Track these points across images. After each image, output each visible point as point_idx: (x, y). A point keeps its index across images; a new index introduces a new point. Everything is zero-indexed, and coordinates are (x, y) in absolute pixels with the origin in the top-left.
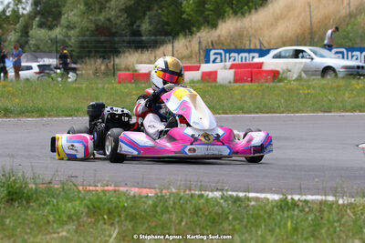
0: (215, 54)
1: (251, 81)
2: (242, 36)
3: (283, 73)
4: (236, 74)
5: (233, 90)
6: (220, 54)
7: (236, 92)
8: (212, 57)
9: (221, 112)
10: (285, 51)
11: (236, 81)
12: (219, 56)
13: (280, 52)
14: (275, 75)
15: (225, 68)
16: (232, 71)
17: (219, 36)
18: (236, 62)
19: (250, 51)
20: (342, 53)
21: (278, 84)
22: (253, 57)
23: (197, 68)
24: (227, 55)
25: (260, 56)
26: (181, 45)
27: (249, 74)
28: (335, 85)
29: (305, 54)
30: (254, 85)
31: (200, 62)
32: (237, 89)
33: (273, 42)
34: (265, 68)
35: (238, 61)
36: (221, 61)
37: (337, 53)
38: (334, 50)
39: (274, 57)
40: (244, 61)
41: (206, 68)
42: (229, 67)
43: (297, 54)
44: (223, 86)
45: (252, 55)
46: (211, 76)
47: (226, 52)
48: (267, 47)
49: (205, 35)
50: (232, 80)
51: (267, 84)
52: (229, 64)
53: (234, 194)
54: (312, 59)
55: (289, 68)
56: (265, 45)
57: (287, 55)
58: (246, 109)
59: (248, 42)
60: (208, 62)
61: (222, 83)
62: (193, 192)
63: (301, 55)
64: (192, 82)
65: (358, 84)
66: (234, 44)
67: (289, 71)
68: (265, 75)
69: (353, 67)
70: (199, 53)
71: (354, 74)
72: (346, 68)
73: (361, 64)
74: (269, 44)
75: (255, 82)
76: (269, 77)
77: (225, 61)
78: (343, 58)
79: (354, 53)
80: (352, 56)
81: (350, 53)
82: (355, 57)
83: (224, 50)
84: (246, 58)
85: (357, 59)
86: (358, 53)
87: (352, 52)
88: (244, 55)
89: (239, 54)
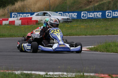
0: (14, 14)
1: (28, 24)
2: (24, 8)
3: (40, 21)
5: (21, 28)
6: (16, 14)
8: (13, 16)
9: (17, 36)
10: (40, 13)
12: (15, 15)
13: (38, 13)
14: (37, 22)
15: (17, 20)
16: (21, 21)
17: (15, 8)
18: (22, 17)
19: (27, 13)
20: (61, 14)
21: (38, 25)
22: (28, 16)
23: (7, 20)
24: (19, 15)
25: (31, 15)
26: (1, 11)
27: (27, 22)
29: (48, 14)
30: (29, 26)
31: (8, 17)
33: (35, 10)
34: (33, 19)
35: (23, 17)
36: (16, 17)
37: (59, 14)
38: (58, 13)
39: (36, 15)
40: (25, 17)
41: (11, 19)
43: (44, 14)
45: (28, 14)
46: (13, 23)
48: (34, 12)
49: (10, 7)
50: (21, 24)
51: (34, 26)
52: (19, 18)
54: (50, 16)
56: (33, 11)
57: (41, 14)
59: (26, 10)
61: (17, 25)
62: (9, 72)
63: (46, 14)
64: (5, 25)
65: (68, 25)
66: (21, 11)
67: (42, 20)
68: (33, 22)
69: (66, 19)
70: (8, 14)
71: (66, 21)
72: (63, 19)
73: (68, 18)
74: (34, 10)
75: (29, 25)
76: (35, 23)
77: (18, 17)
78: (62, 15)
79: (66, 14)
80: (65, 15)
81: (64, 14)
82: (66, 15)
83: (17, 13)
84: (25, 16)
85: (67, 16)
86: (67, 14)
87: (65, 13)
88: (25, 15)
89: (23, 14)
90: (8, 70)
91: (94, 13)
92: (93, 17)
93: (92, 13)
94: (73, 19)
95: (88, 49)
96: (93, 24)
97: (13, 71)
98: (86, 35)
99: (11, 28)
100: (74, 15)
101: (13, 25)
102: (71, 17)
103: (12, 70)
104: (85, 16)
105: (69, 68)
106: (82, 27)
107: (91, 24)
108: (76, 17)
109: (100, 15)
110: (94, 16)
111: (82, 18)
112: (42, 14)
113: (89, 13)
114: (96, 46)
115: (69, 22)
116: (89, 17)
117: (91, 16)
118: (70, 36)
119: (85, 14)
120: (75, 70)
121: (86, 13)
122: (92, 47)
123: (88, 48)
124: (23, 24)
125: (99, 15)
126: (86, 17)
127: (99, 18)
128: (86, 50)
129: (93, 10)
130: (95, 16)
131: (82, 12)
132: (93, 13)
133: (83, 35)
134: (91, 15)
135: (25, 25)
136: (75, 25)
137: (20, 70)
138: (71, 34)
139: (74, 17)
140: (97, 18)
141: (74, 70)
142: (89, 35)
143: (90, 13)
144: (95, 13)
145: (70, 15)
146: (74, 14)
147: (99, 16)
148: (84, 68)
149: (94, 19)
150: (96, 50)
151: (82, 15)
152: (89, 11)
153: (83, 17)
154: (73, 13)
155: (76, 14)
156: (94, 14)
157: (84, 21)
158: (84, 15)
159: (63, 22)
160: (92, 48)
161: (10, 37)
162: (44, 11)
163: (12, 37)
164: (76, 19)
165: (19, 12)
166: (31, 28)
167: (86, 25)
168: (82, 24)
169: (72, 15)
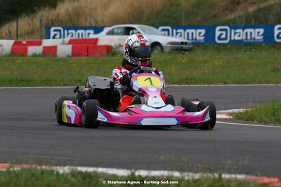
0: (55, 30)
1: (87, 55)
3: (116, 48)
4: (73, 49)
5: (72, 63)
6: (60, 31)
7: (74, 65)
8: (52, 34)
9: (62, 84)
10: (117, 28)
11: (73, 55)
12: (58, 33)
13: (113, 29)
14: (109, 49)
15: (64, 43)
17: (58, 14)
18: (74, 38)
19: (85, 28)
20: (168, 30)
21: (112, 58)
22: (89, 34)
23: (40, 44)
24: (66, 31)
25: (96, 33)
26: (24, 22)
27: (84, 49)
28: (162, 59)
29: (135, 31)
30: (90, 59)
31: (41, 39)
32: (75, 63)
34: (100, 43)
35: (75, 37)
36: (60, 37)
37: (163, 30)
38: (161, 28)
39: (108, 34)
40: (80, 37)
41: (47, 43)
42: (67, 42)
43: (127, 31)
44: (63, 60)
45: (88, 31)
46: (51, 51)
49: (46, 14)
50: (70, 54)
51: (102, 58)
52: (67, 39)
53: (83, 169)
55: (122, 43)
56: (100, 23)
57: (119, 31)
59: (84, 21)
60: (48, 37)
61: (62, 56)
62: (44, 167)
63: (131, 32)
64: (35, 55)
65: (183, 58)
66: (72, 22)
67: (121, 46)
68: (100, 49)
69: (178, 43)
70: (41, 29)
71: (179, 49)
72: (171, 43)
73: (185, 41)
74: (103, 22)
75: (91, 56)
76: (104, 52)
77: (64, 37)
78: (169, 35)
79: (179, 31)
80: (177, 33)
81: (174, 31)
82: (179, 34)
83: (62, 27)
84: (82, 34)
85: (181, 36)
86: (182, 31)
87: (176, 30)
88: (80, 32)
89: (76, 31)
90: (41, 164)
91: (246, 30)
92: (242, 40)
93: (240, 31)
94: (196, 44)
95: (231, 117)
96: (244, 56)
97: (54, 165)
98: (226, 83)
99: (47, 64)
100: (199, 34)
101: (53, 56)
102: (190, 38)
103: (51, 165)
104: (223, 36)
105: (186, 160)
106: (216, 62)
107: (237, 56)
108: (203, 38)
109: (260, 34)
110: (244, 38)
111: (218, 41)
112: (123, 30)
113: (233, 31)
114: (249, 110)
115: (186, 50)
116: (232, 38)
117: (239, 36)
118: (187, 83)
119: (224, 32)
120: (200, 165)
121: (226, 30)
122: (241, 110)
123: (230, 114)
124: (75, 53)
125: (257, 34)
126: (226, 39)
127: (258, 42)
128: (226, 119)
129: (243, 24)
130: (249, 37)
131: (218, 28)
132: (243, 30)
133: (219, 82)
134: (238, 34)
135: (80, 58)
136: (201, 59)
137: (70, 165)
138: (191, 79)
139: (198, 38)
140: (252, 41)
141: (198, 167)
142: (234, 83)
143: (237, 31)
144: (249, 31)
145: (188, 33)
146: (199, 31)
147: (257, 38)
148: (223, 162)
149: (245, 43)
150: (249, 118)
151: (218, 33)
152: (234, 25)
154: (196, 29)
155: (203, 31)
156: (247, 33)
157: (222, 48)
158: (221, 34)
159: (172, 50)
160: (241, 113)
161: (44, 85)
162: (126, 23)
163: (50, 86)
164: (202, 43)
165: (68, 25)
166: (95, 64)
167: (225, 57)
168: (217, 57)
169: (192, 34)
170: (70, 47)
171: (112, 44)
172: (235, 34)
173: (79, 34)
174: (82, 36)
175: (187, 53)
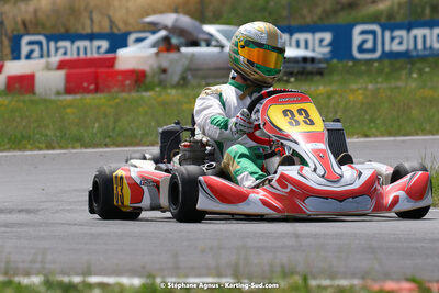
0: (30, 43)
1: (97, 90)
4: (68, 78)
5: (64, 107)
6: (39, 43)
7: (69, 110)
8: (25, 49)
9: (43, 145)
11: (68, 90)
12: (36, 48)
14: (139, 78)
15: (48, 68)
17: (35, 10)
18: (68, 57)
19: (91, 37)
22: (98, 47)
24: (52, 44)
30: (101, 98)
31: (3, 58)
32: (71, 105)
33: (132, 20)
34: (120, 66)
35: (72, 55)
36: (41, 56)
40: (82, 55)
42: (55, 65)
44: (45, 101)
45: (97, 43)
46: (24, 82)
47: (49, 38)
50: (62, 89)
51: (124, 95)
52: (55, 59)
55: (165, 64)
56: (121, 25)
58: (87, 140)
59: (87, 23)
60: (16, 57)
61: (43, 95)
67: (164, 71)
68: (120, 78)
74: (125, 23)
75: (102, 91)
76: (128, 82)
77: (49, 55)
83: (45, 35)
84: (85, 49)
86: (286, 36)
88: (82, 44)
89: (73, 42)
91: (414, 32)
92: (407, 50)
93: (402, 33)
98: (367, 136)
99: (13, 111)
100: (319, 43)
104: (369, 45)
106: (351, 98)
108: (327, 50)
110: (412, 47)
111: (358, 55)
116: (387, 49)
117: (401, 43)
119: (370, 37)
121: (373, 33)
124: (71, 88)
125: (436, 38)
126: (374, 50)
130: (420, 47)
131: (358, 29)
132: (409, 31)
133: (355, 133)
134: (397, 41)
136: (321, 90)
140: (427, 52)
142: (382, 135)
143: (397, 33)
144: (419, 32)
145: (298, 41)
146: (319, 36)
147: (436, 46)
149: (412, 57)
151: (357, 39)
153: (361, 49)
155: (328, 37)
156: (415, 38)
157: (363, 68)
158: (364, 42)
163: (20, 150)
164: (327, 60)
165: (56, 32)
166: (111, 107)
167: (370, 86)
168: (354, 86)
169: (306, 42)
170: (61, 74)
171: (146, 67)
172: (392, 39)
173: (78, 49)
174: (85, 53)
175: (292, 79)
